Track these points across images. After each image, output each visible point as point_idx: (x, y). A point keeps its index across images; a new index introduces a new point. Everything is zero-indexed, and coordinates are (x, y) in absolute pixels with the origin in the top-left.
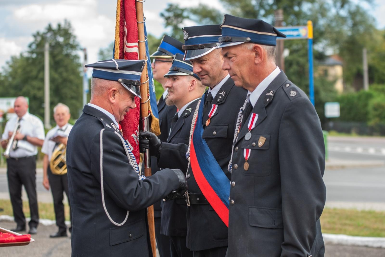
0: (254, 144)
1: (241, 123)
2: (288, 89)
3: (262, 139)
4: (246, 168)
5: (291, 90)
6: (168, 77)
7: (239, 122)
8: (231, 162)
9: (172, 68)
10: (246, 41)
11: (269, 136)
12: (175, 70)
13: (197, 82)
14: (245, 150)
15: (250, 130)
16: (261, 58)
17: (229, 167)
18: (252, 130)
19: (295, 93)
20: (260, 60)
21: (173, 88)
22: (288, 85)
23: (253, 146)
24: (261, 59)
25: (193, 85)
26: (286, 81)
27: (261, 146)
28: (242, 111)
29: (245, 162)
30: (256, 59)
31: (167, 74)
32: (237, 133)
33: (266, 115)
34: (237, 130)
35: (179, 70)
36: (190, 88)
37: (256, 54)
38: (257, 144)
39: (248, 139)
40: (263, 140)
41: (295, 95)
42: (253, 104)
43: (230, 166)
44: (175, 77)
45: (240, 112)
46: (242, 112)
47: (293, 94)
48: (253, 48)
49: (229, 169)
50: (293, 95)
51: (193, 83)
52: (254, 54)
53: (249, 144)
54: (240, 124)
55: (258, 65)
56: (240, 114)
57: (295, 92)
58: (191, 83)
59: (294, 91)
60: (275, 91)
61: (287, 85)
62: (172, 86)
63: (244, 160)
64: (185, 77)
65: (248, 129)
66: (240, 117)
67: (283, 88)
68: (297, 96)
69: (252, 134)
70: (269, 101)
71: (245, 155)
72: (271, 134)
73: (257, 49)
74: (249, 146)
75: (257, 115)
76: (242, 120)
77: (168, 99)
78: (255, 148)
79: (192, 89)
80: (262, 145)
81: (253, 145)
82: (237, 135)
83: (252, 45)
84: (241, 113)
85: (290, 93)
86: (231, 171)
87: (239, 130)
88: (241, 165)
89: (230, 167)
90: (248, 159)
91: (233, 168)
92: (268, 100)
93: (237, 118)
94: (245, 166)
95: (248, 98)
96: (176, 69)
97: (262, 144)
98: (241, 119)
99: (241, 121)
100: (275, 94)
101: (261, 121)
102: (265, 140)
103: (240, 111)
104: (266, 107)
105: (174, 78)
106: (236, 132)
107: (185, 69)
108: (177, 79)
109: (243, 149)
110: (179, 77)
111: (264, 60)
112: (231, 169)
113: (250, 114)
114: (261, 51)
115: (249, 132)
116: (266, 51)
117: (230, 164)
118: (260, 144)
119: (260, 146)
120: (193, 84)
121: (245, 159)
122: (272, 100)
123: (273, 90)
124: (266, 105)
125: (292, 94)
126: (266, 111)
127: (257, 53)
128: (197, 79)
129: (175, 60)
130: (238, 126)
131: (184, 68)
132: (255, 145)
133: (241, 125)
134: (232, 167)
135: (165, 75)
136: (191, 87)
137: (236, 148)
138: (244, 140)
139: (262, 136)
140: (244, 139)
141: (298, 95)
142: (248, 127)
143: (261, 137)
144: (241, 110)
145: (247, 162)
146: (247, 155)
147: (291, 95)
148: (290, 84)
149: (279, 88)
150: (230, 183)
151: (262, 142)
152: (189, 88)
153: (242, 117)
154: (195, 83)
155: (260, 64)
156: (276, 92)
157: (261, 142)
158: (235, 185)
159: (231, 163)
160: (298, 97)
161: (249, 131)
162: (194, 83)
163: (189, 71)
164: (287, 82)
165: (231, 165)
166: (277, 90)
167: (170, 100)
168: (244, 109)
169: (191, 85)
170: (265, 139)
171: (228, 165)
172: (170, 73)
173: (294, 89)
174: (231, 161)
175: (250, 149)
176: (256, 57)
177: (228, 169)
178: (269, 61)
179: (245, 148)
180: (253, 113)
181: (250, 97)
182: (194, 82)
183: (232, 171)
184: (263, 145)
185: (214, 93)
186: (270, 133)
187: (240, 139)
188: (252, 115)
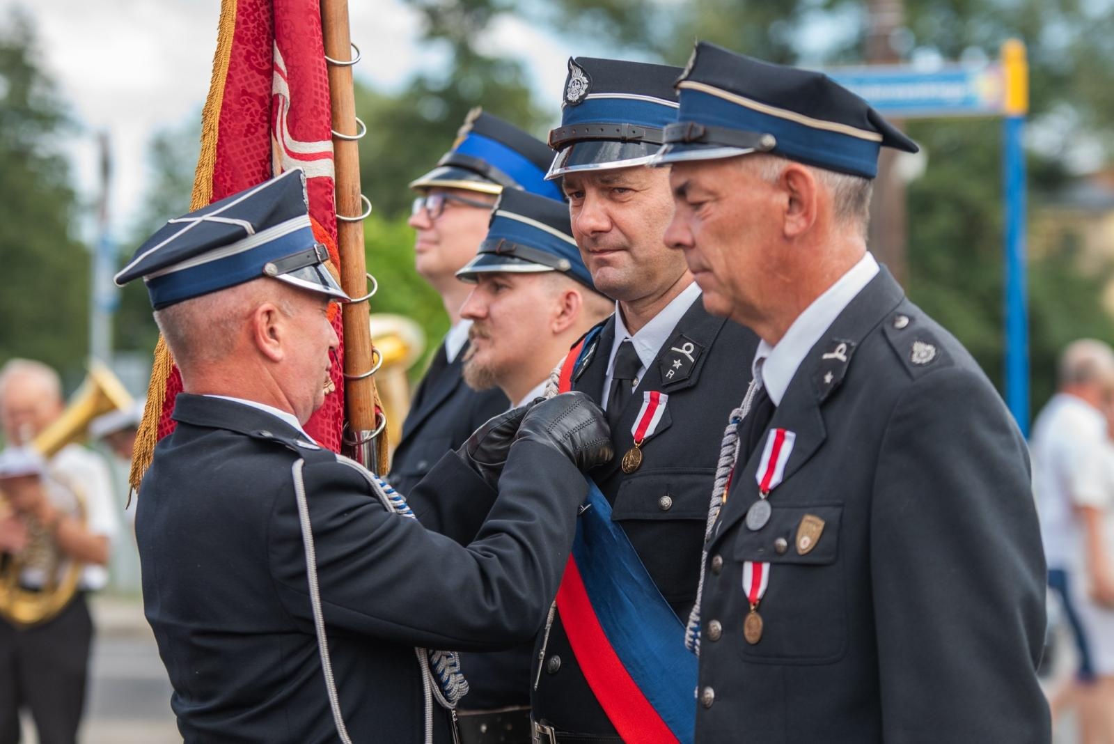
0: (782, 542)
1: (733, 466)
2: (902, 335)
3: (811, 525)
4: (749, 634)
5: (914, 341)
6: (472, 277)
7: (727, 465)
8: (698, 615)
9: (486, 244)
10: (758, 147)
11: (835, 513)
12: (495, 253)
13: (584, 298)
14: (748, 568)
15: (764, 493)
16: (807, 215)
17: (689, 633)
18: (772, 491)
19: (928, 353)
20: (803, 223)
21: (492, 321)
22: (904, 322)
23: (777, 552)
24: (808, 221)
25: (568, 311)
26: (898, 305)
27: (806, 551)
28: (738, 422)
29: (749, 611)
30: (789, 217)
31: (467, 269)
32: (718, 505)
33: (824, 435)
34: (719, 495)
35: (515, 254)
36: (557, 320)
37: (791, 201)
38: (792, 542)
39: (760, 525)
40: (814, 528)
41: (930, 358)
42: (776, 395)
43: (692, 629)
44: (500, 281)
45: (731, 428)
46: (737, 427)
47: (922, 353)
48: (781, 176)
49: (692, 640)
50: (925, 357)
51: (568, 302)
52: (782, 199)
53: (762, 545)
54: (730, 470)
55: (795, 243)
56: (729, 434)
57: (930, 348)
58: (560, 303)
59: (927, 343)
60: (853, 344)
61: (900, 321)
62: (488, 316)
63: (743, 605)
64: (538, 281)
65: (759, 487)
66: (732, 444)
67: (883, 333)
68: (936, 363)
69: (773, 507)
70: (832, 380)
71: (747, 586)
72: (842, 505)
73: (795, 183)
74: (761, 550)
75: (790, 436)
76: (736, 455)
77: (473, 365)
78: (784, 559)
79: (563, 326)
80: (810, 548)
81: (779, 546)
82: (718, 512)
83: (779, 166)
84: (735, 429)
85: (913, 352)
86: (696, 647)
87: (725, 492)
88: (734, 626)
89: (692, 633)
90: (761, 600)
91: (706, 638)
92: (828, 378)
93: (721, 448)
94: (750, 627)
95: (758, 369)
96: (505, 248)
97: (810, 545)
98: (734, 451)
99: (733, 462)
100: (853, 354)
101: (805, 457)
102: (821, 528)
103: (729, 424)
104: (824, 405)
105: (495, 283)
106: (715, 501)
107: (539, 248)
108: (506, 286)
109: (740, 565)
110: (516, 279)
111: (817, 223)
112: (698, 642)
113: (765, 434)
114: (810, 190)
115: (759, 499)
116: (831, 192)
117: (695, 622)
118: (805, 542)
119: (804, 550)
120: (568, 306)
121: (747, 601)
122: (842, 376)
123: (847, 338)
124: (823, 398)
125: (919, 355)
126: (824, 419)
127: (796, 196)
128: (582, 288)
129: (501, 213)
130: (722, 479)
131: (533, 246)
132: (783, 546)
133: (734, 476)
134: (699, 634)
135: (462, 271)
136: (559, 317)
137: (715, 563)
138: (742, 529)
139: (813, 513)
140: (743, 524)
141: (943, 358)
142: (755, 480)
143: (808, 517)
144: (735, 418)
145: (757, 610)
146: (756, 584)
147: (916, 359)
148: (911, 319)
149: (871, 331)
150: (696, 692)
151: (810, 537)
152: (551, 322)
153: (738, 444)
154: (577, 303)
155: (803, 237)
156: (858, 348)
157: (808, 536)
158: (715, 698)
159: (698, 619)
160: (941, 366)
161: (761, 495)
162: (573, 302)
163: (554, 257)
164: (899, 310)
165: (695, 626)
166: (863, 340)
167: (480, 368)
168: (743, 416)
169: (559, 310)
170: (822, 524)
171: (686, 626)
172: (479, 263)
173: (927, 338)
174: (697, 608)
175: (766, 561)
176: (789, 212)
177: (688, 639)
178: (838, 232)
179: (748, 560)
180: (774, 427)
181: (766, 368)
182: (573, 298)
183: (700, 647)
184: (812, 546)
185: (647, 346)
186: (840, 501)
187: (726, 527)
188: (773, 434)
